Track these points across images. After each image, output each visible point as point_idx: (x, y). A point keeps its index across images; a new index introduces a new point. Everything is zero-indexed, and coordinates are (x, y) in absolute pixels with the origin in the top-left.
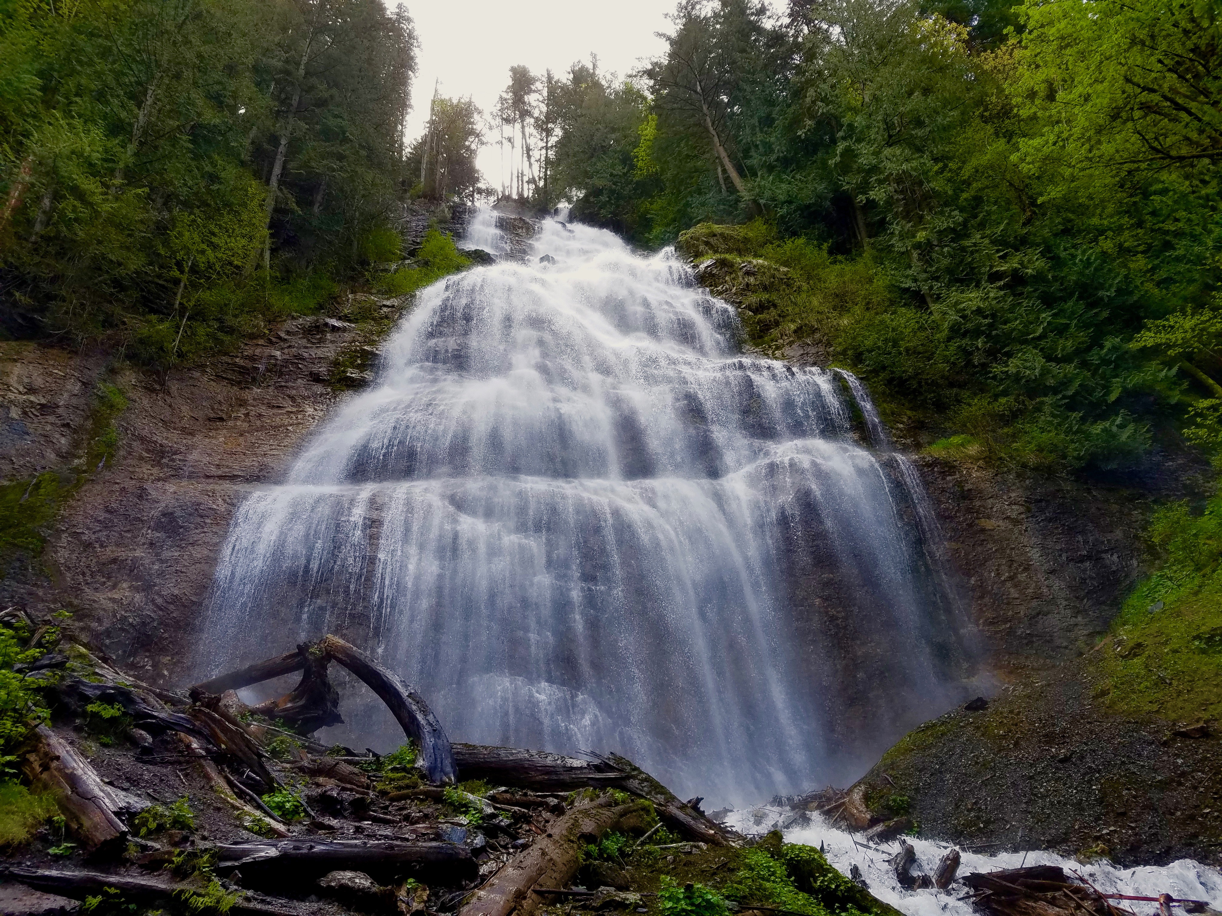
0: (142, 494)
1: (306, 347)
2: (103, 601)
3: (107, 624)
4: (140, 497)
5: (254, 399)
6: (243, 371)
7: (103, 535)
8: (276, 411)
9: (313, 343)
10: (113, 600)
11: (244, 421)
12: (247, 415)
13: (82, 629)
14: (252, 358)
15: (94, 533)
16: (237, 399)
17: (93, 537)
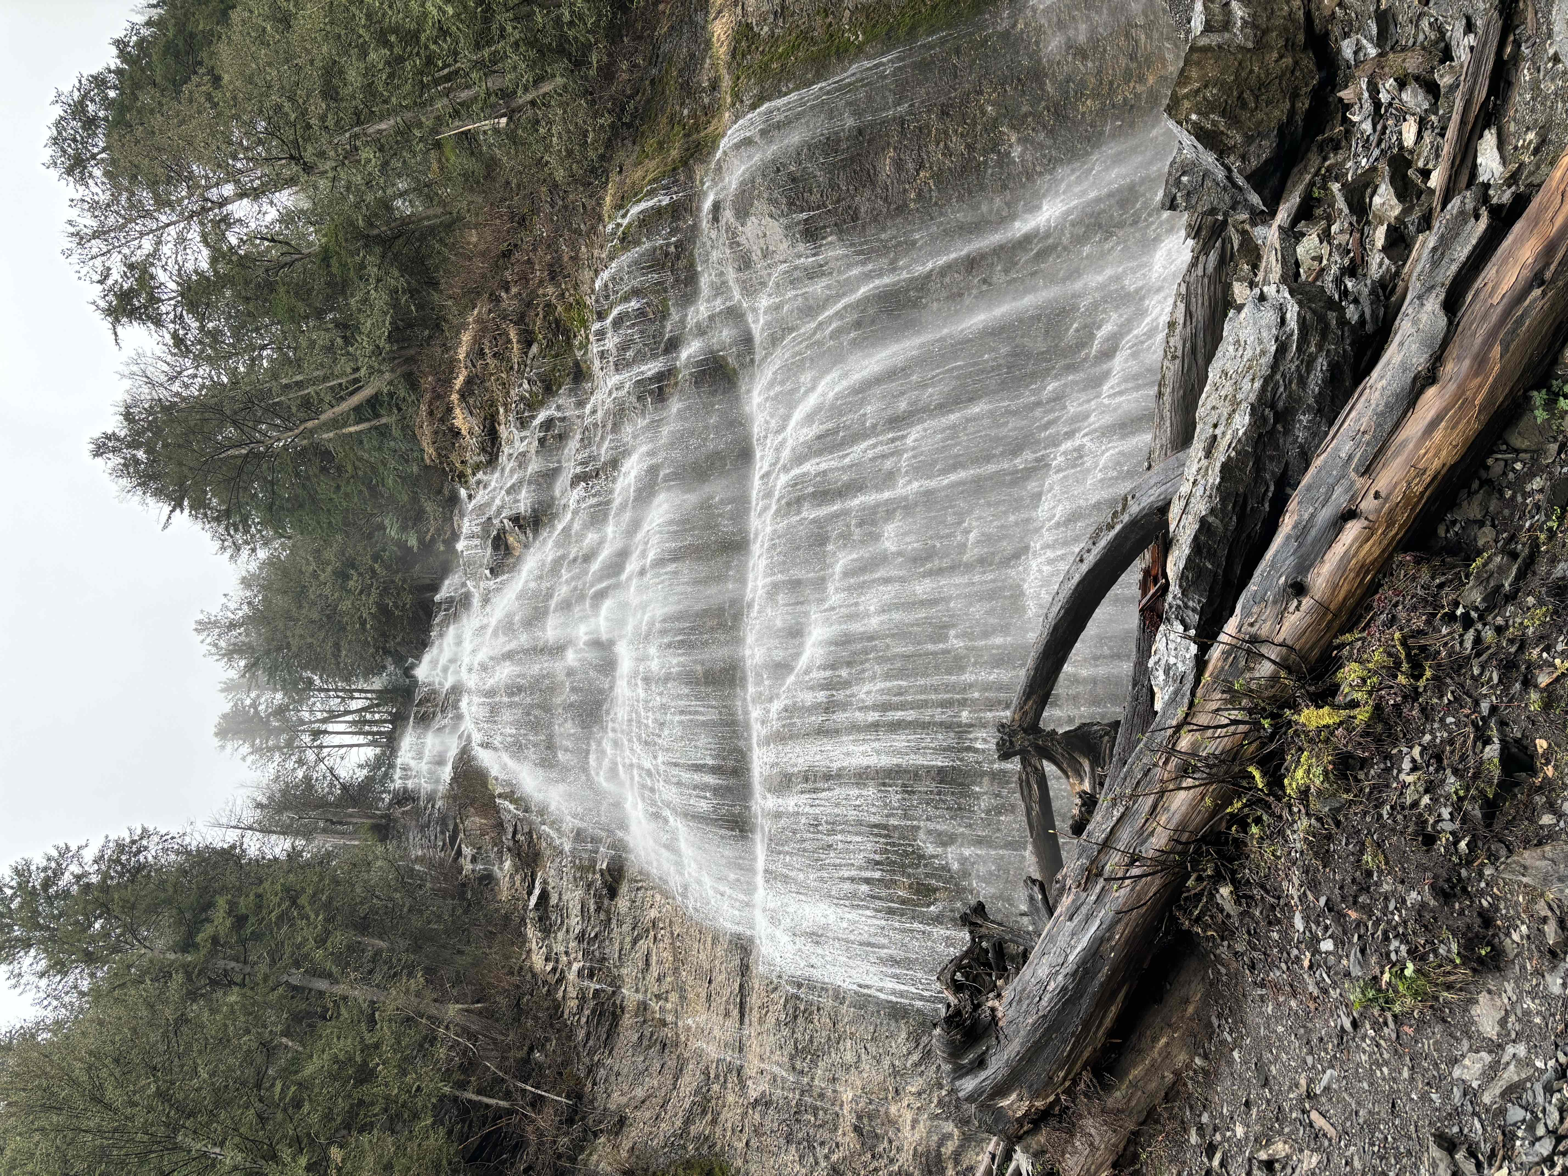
0: (763, 1102)
1: (568, 931)
2: (917, 1136)
3: (949, 1127)
4: (768, 1104)
5: (637, 991)
6: (599, 1013)
7: (821, 1152)
8: (654, 959)
9: (562, 922)
10: (915, 1122)
11: (666, 1000)
12: (658, 997)
13: (957, 1162)
14: (582, 998)
15: (817, 1163)
16: (636, 1016)
17: (823, 1164)
